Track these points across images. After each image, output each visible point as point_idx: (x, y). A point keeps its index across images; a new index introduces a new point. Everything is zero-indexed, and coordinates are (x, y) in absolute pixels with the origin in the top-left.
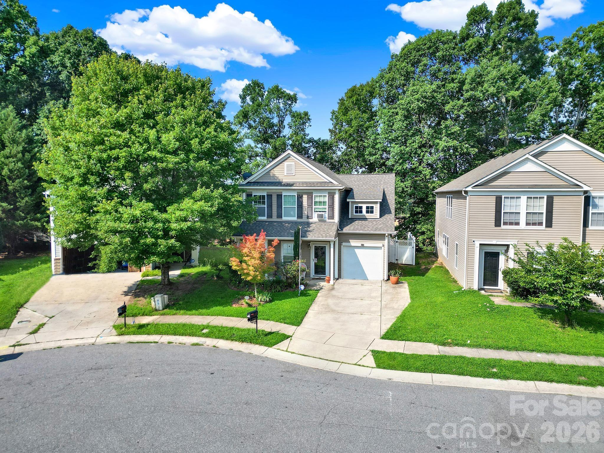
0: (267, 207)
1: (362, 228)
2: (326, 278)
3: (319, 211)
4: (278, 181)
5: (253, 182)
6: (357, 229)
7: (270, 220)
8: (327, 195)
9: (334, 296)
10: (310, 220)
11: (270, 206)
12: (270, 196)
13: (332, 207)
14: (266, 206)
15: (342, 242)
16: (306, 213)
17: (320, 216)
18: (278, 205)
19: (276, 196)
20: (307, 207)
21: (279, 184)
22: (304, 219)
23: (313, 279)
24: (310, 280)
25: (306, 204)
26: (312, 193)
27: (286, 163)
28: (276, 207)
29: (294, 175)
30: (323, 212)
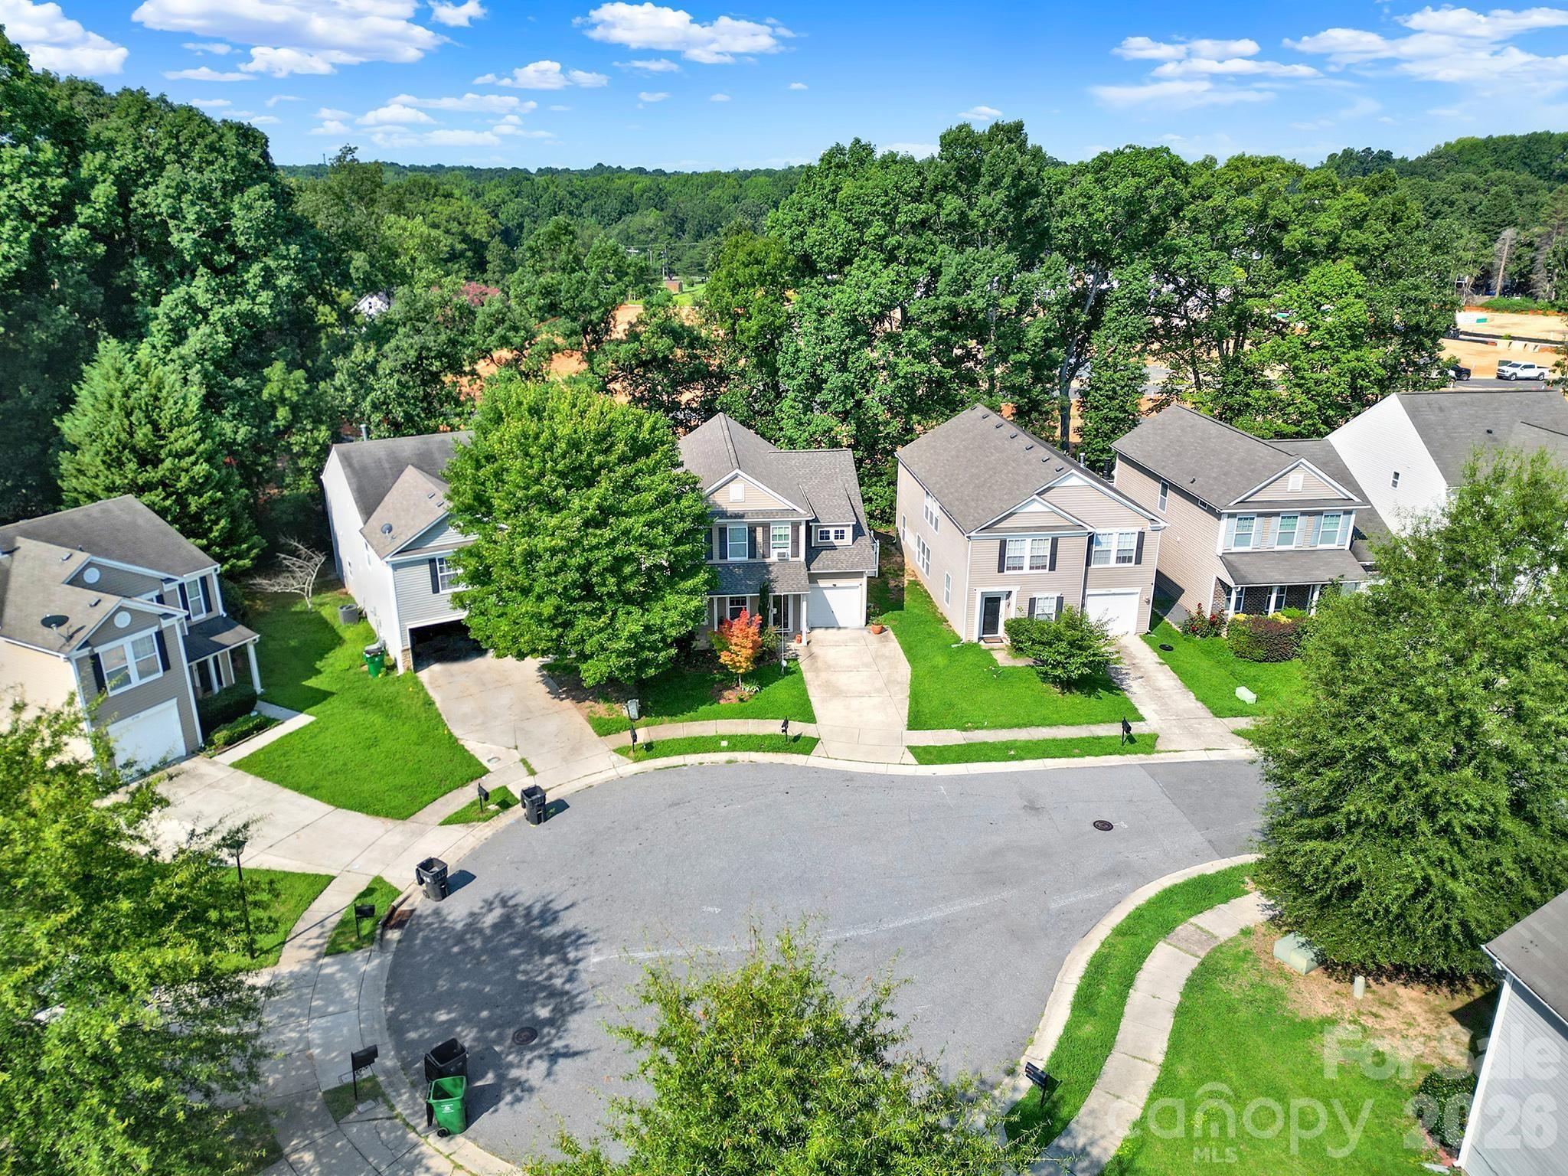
1: (834, 564)
3: (779, 548)
4: (720, 511)
6: (827, 565)
8: (790, 527)
10: (768, 560)
13: (795, 541)
16: (762, 551)
17: (781, 554)
18: (721, 542)
19: (718, 531)
20: (762, 543)
21: (724, 514)
22: (759, 559)
25: (761, 539)
26: (770, 525)
28: (718, 545)
29: (743, 500)
30: (784, 548)
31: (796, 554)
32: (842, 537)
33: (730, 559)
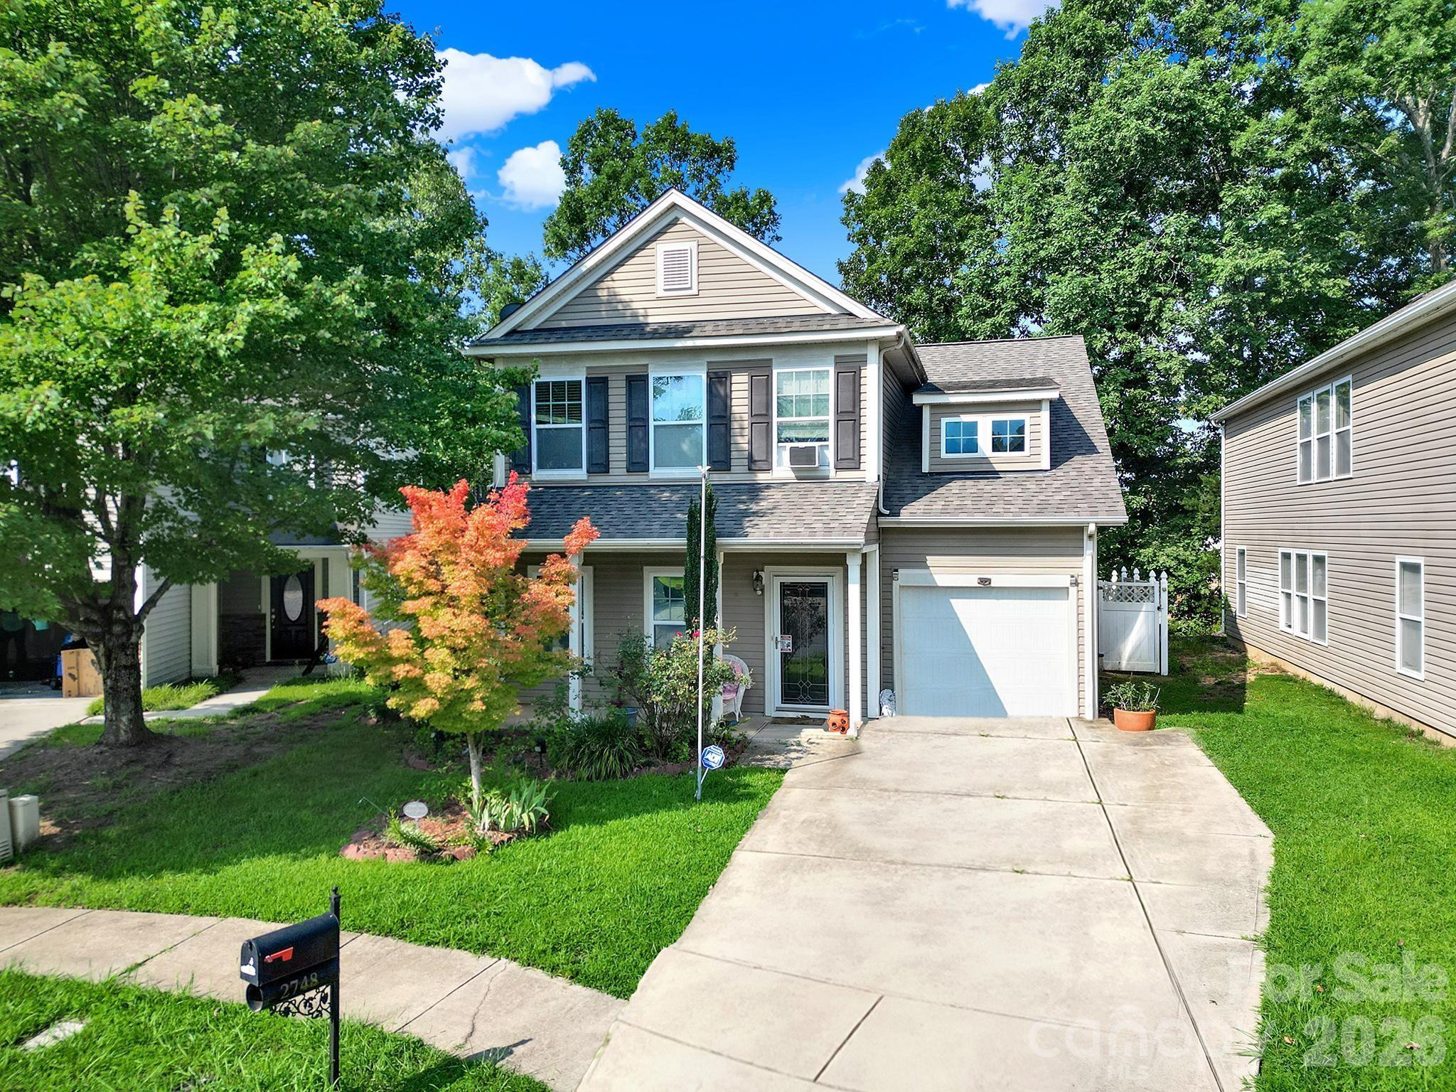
0: (589, 429)
1: (982, 505)
2: (832, 718)
3: (798, 440)
4: (628, 321)
5: (535, 330)
6: (961, 509)
7: (600, 480)
8: (832, 370)
9: (860, 784)
10: (762, 477)
11: (600, 425)
12: (599, 385)
13: (849, 416)
14: (583, 425)
15: (895, 565)
16: (746, 447)
17: (802, 458)
18: (630, 418)
19: (624, 384)
20: (746, 424)
21: (637, 330)
22: (738, 474)
23: (777, 721)
24: (760, 727)
25: (746, 409)
26: (768, 365)
27: (661, 248)
28: (624, 428)
29: (694, 291)
30: (813, 440)
31: (851, 460)
32: (1018, 446)
33: (657, 473)
